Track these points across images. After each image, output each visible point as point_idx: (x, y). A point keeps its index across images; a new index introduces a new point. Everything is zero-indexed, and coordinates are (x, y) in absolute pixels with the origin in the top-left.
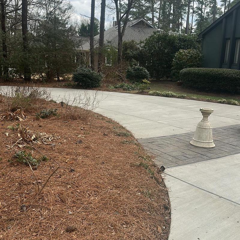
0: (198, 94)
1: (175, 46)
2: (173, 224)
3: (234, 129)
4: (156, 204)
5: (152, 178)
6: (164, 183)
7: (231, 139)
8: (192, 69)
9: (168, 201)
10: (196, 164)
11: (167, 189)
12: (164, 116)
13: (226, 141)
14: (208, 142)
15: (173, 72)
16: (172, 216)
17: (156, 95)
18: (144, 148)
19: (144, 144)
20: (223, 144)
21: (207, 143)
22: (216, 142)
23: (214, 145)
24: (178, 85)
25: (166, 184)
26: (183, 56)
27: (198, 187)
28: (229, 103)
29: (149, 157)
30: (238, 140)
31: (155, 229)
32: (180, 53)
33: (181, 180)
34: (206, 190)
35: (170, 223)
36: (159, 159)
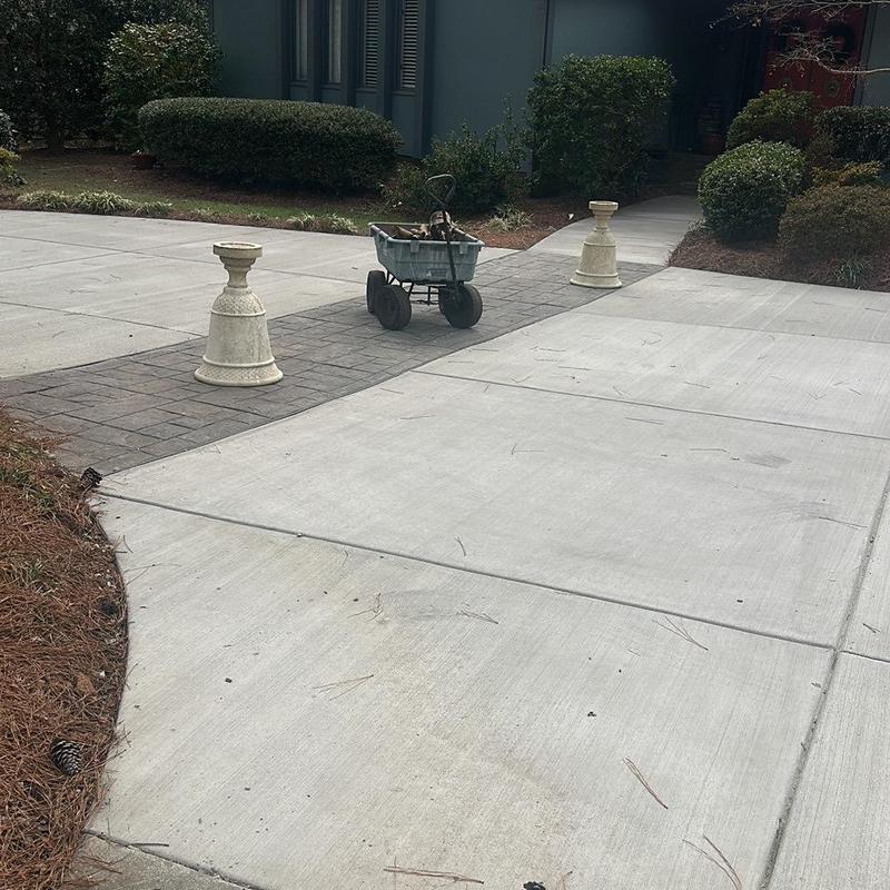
0: (216, 199)
1: (105, 10)
2: (135, 657)
3: (345, 313)
4: (64, 604)
5: (47, 516)
6: (101, 529)
7: (334, 347)
8: (184, 103)
9: (118, 585)
10: (220, 445)
11: (112, 547)
12: (89, 287)
13: (319, 358)
14: (256, 364)
15: (112, 115)
16: (135, 632)
17: (50, 209)
18: (12, 415)
19: (10, 401)
20: (310, 368)
21: (253, 367)
22: (284, 364)
23: (280, 375)
24: (137, 168)
25: (107, 528)
26: (141, 49)
27: (225, 517)
28: (326, 229)
29: (34, 444)
30: (357, 347)
31: (68, 686)
32: (131, 39)
33: (165, 507)
34: (252, 522)
35: (126, 656)
36: (75, 448)
